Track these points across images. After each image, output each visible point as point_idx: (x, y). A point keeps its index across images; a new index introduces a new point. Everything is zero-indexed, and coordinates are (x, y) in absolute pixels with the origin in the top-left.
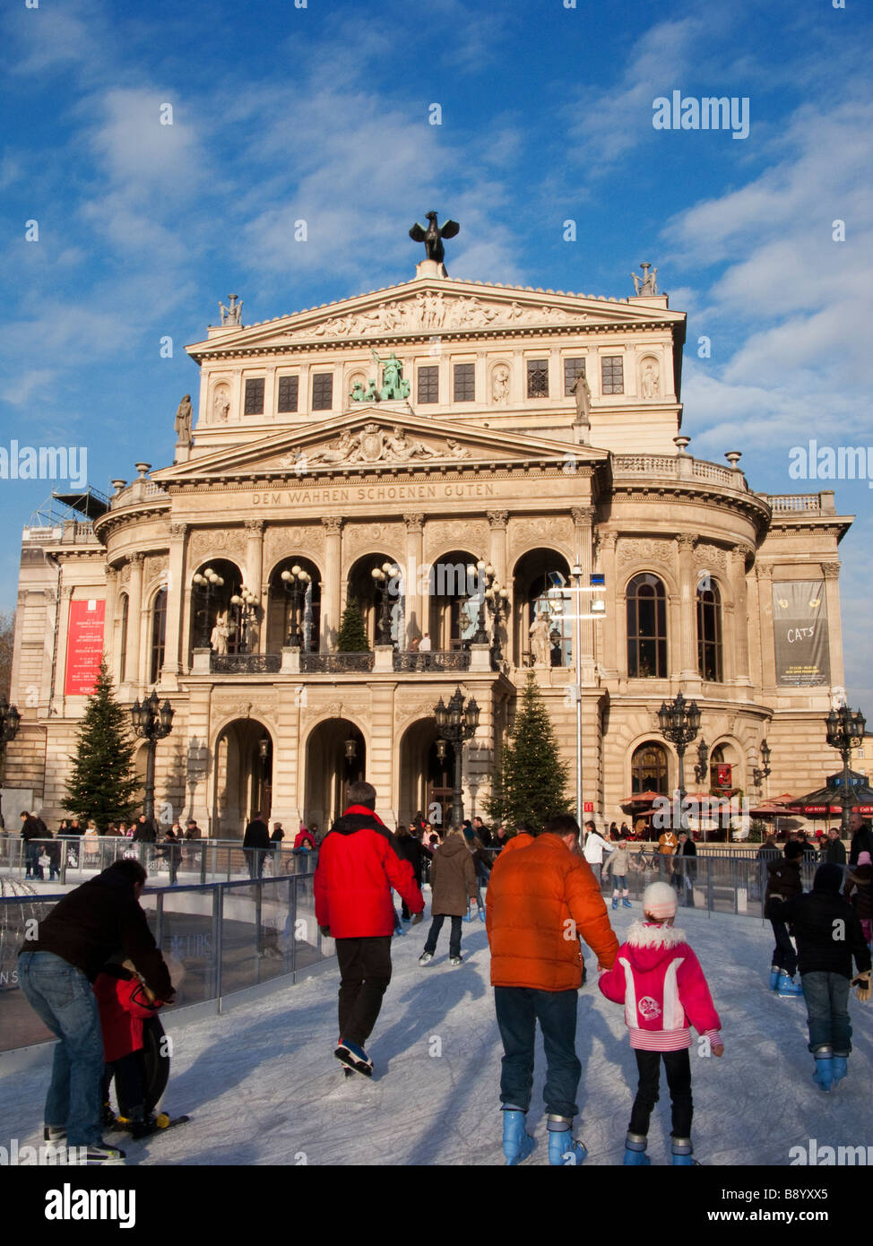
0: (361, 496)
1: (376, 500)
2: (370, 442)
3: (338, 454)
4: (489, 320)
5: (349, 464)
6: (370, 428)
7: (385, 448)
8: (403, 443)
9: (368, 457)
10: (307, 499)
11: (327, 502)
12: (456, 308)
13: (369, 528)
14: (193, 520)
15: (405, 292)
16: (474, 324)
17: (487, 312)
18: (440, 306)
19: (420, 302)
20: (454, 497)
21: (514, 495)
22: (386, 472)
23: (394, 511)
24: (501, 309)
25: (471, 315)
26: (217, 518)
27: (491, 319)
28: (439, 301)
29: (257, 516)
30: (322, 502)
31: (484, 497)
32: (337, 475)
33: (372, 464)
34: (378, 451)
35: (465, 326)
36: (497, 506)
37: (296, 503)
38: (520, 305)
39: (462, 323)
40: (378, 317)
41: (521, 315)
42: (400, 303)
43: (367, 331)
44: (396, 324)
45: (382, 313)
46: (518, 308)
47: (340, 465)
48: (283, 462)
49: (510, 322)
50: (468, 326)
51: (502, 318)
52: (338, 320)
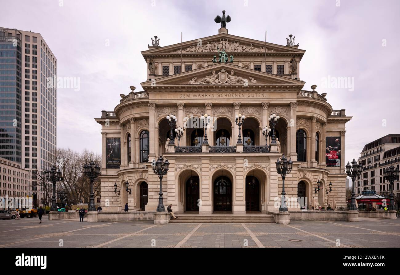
0: (219, 96)
1: (224, 98)
2: (223, 76)
3: (211, 80)
6: (222, 72)
8: (234, 77)
9: (221, 81)
10: (199, 96)
11: (207, 98)
12: (232, 46)
13: (220, 108)
14: (157, 102)
15: (216, 38)
16: (239, 51)
17: (242, 47)
18: (227, 44)
19: (221, 42)
20: (251, 97)
21: (271, 98)
22: (229, 87)
23: (231, 102)
24: (247, 46)
25: (238, 48)
26: (166, 102)
27: (244, 50)
28: (227, 42)
29: (181, 102)
30: (205, 98)
31: (261, 98)
32: (212, 87)
33: (223, 84)
34: (225, 79)
35: (236, 51)
36: (265, 101)
37: (195, 98)
38: (253, 45)
39: (234, 50)
40: (207, 47)
41: (253, 49)
42: (214, 42)
43: (204, 52)
44: (213, 49)
45: (208, 45)
46: (253, 46)
47: (211, 84)
48: (192, 82)
49: (250, 51)
50: (236, 52)
51: (247, 49)
52: (194, 47)
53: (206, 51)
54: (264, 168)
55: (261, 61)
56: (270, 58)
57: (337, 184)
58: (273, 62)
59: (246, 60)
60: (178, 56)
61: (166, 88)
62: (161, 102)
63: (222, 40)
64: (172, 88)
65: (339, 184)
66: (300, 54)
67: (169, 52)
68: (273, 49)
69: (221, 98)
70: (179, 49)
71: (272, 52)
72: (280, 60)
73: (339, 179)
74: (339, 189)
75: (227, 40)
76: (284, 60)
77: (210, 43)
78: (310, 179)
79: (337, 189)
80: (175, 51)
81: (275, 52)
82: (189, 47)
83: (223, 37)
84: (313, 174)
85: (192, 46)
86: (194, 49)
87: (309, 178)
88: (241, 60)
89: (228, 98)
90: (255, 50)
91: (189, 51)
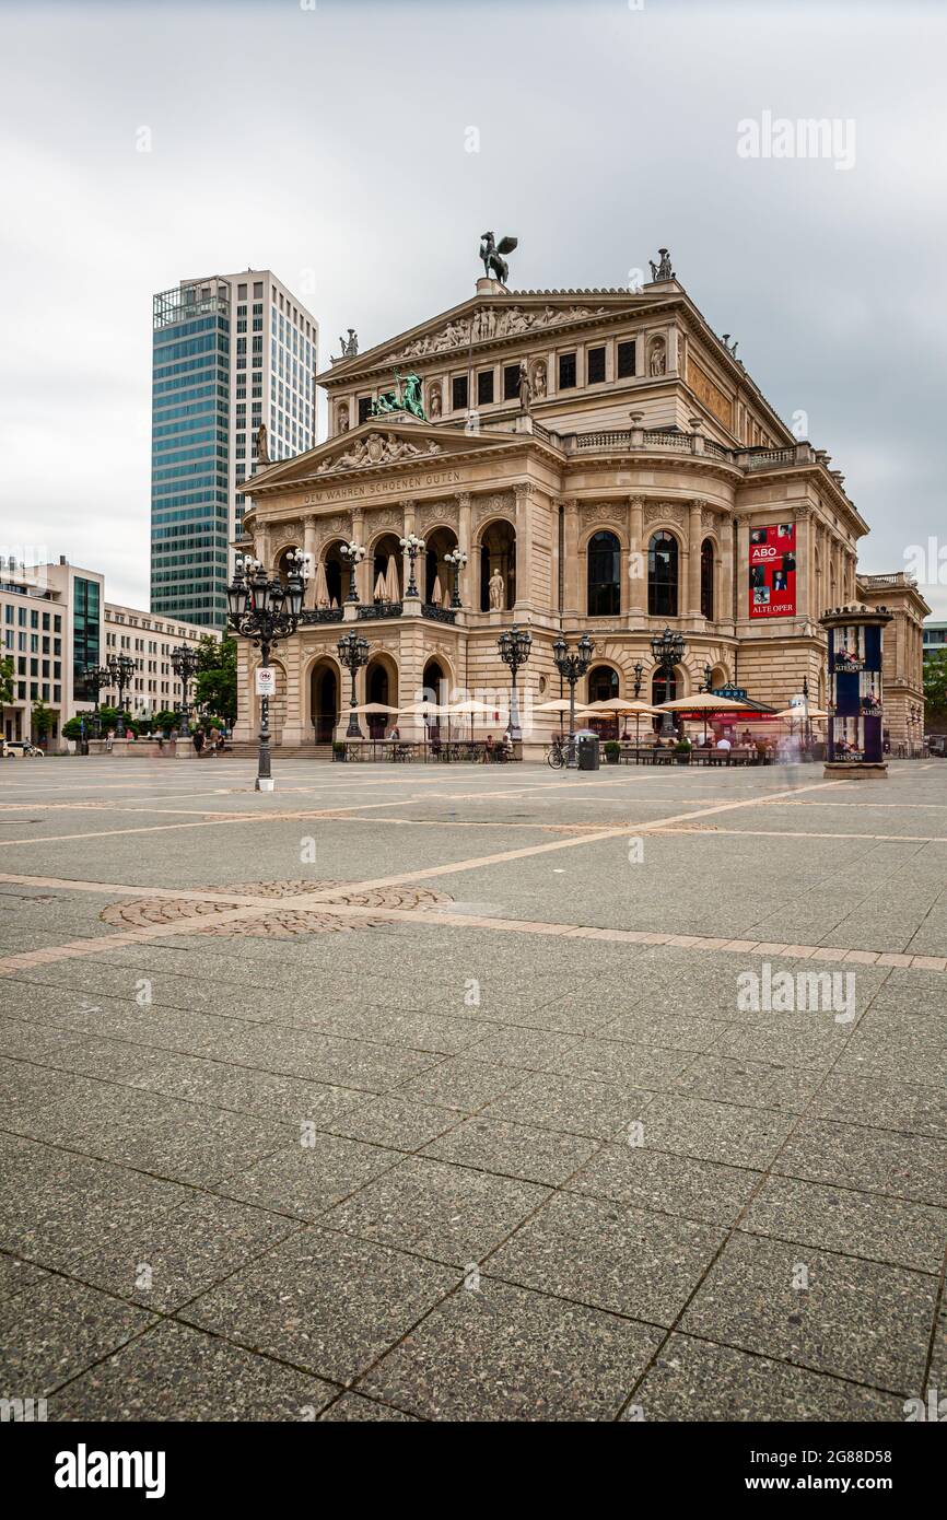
0: (372, 491)
1: (382, 493)
2: (374, 448)
3: (354, 460)
5: (361, 466)
6: (372, 437)
7: (383, 452)
8: (396, 447)
9: (373, 460)
10: (337, 497)
11: (351, 497)
12: (505, 319)
13: (381, 514)
14: (269, 518)
15: (464, 311)
16: (517, 330)
17: (527, 318)
18: (492, 318)
19: (476, 318)
20: (433, 484)
21: (473, 479)
22: (384, 470)
23: (394, 499)
24: (539, 313)
25: (514, 323)
26: (284, 516)
27: (529, 325)
28: (491, 313)
29: (307, 512)
30: (347, 498)
31: (453, 482)
32: (353, 475)
33: (375, 464)
34: (380, 453)
35: (511, 333)
36: (463, 489)
37: (331, 500)
38: (551, 308)
39: (508, 331)
40: (446, 336)
41: (554, 315)
42: (461, 321)
43: (440, 349)
44: (462, 338)
46: (550, 310)
47: (354, 468)
48: (321, 469)
49: (544, 325)
50: (514, 333)
51: (539, 322)
52: (418, 342)
54: (391, 649)
55: (575, 344)
56: (598, 330)
57: (781, 668)
58: (604, 338)
59: (539, 349)
60: (388, 372)
61: (278, 488)
62: (275, 518)
63: (481, 312)
64: (287, 487)
65: (788, 668)
66: (673, 303)
67: (367, 366)
68: (600, 307)
69: (376, 493)
70: (388, 355)
71: (600, 314)
72: (622, 331)
73: (787, 652)
74: (788, 682)
75: (493, 308)
76: (632, 329)
77: (454, 325)
78: (618, 662)
79: (781, 683)
80: (381, 359)
81: (608, 314)
82: (409, 344)
83: (480, 303)
84: (627, 647)
85: (415, 341)
86: (419, 346)
87: (613, 658)
88: (525, 351)
89: (389, 491)
90: (558, 320)
91: (409, 354)
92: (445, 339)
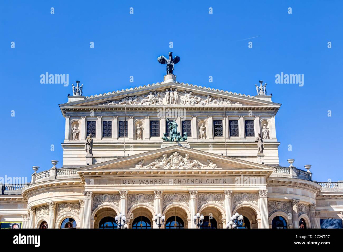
3: (162, 164)
4: (197, 102)
5: (167, 168)
6: (175, 154)
7: (181, 162)
10: (147, 182)
13: (173, 195)
14: (95, 189)
15: (161, 88)
22: (183, 174)
23: (186, 189)
24: (203, 97)
28: (176, 93)
29: (124, 189)
31: (223, 184)
32: (163, 173)
33: (176, 169)
36: (228, 188)
37: (142, 184)
38: (211, 96)
39: (186, 103)
40: (148, 98)
41: (211, 101)
42: (159, 92)
43: (144, 104)
44: (157, 101)
45: (151, 96)
46: (210, 98)
47: (162, 169)
48: (138, 167)
49: (207, 104)
50: (189, 104)
51: (203, 102)
52: (131, 98)
53: (148, 104)
55: (223, 116)
56: (235, 112)
59: (202, 115)
60: (110, 110)
61: (107, 173)
62: (100, 189)
64: (114, 173)
68: (237, 102)
70: (111, 101)
71: (237, 105)
75: (176, 90)
77: (153, 94)
80: (106, 103)
81: (241, 106)
83: (170, 86)
88: (195, 114)
89: (182, 184)
90: (214, 104)
92: (149, 100)
